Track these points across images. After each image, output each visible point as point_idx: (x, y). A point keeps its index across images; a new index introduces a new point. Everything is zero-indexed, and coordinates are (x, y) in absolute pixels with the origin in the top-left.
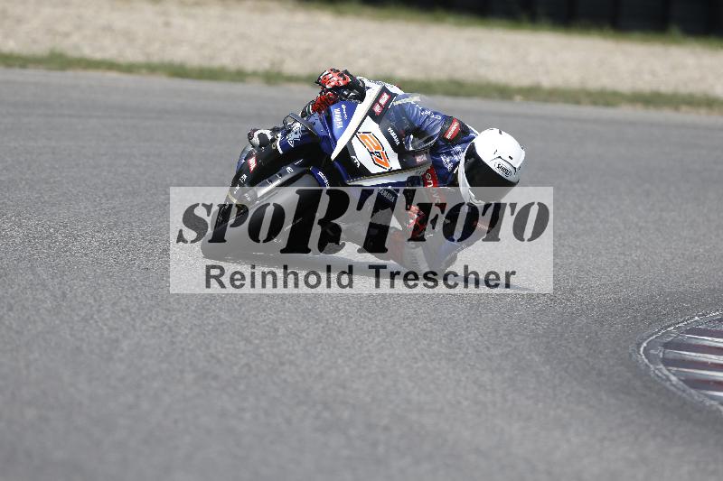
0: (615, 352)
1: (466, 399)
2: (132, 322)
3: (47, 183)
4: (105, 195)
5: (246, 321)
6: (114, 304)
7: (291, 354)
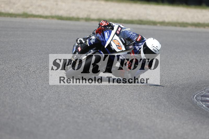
0: (187, 98)
1: (144, 112)
2: (47, 91)
3: (22, 51)
4: (39, 54)
5: (80, 90)
6: (42, 85)
7: (93, 100)
